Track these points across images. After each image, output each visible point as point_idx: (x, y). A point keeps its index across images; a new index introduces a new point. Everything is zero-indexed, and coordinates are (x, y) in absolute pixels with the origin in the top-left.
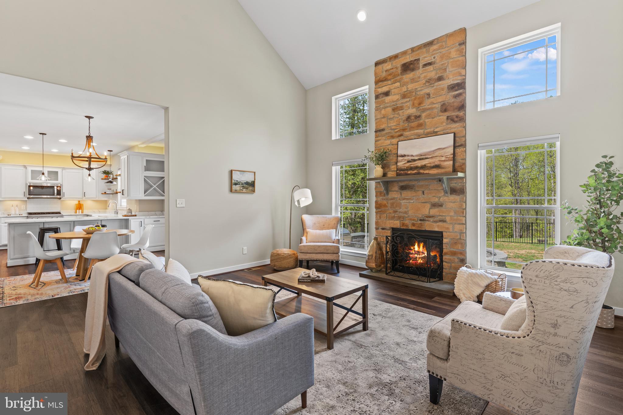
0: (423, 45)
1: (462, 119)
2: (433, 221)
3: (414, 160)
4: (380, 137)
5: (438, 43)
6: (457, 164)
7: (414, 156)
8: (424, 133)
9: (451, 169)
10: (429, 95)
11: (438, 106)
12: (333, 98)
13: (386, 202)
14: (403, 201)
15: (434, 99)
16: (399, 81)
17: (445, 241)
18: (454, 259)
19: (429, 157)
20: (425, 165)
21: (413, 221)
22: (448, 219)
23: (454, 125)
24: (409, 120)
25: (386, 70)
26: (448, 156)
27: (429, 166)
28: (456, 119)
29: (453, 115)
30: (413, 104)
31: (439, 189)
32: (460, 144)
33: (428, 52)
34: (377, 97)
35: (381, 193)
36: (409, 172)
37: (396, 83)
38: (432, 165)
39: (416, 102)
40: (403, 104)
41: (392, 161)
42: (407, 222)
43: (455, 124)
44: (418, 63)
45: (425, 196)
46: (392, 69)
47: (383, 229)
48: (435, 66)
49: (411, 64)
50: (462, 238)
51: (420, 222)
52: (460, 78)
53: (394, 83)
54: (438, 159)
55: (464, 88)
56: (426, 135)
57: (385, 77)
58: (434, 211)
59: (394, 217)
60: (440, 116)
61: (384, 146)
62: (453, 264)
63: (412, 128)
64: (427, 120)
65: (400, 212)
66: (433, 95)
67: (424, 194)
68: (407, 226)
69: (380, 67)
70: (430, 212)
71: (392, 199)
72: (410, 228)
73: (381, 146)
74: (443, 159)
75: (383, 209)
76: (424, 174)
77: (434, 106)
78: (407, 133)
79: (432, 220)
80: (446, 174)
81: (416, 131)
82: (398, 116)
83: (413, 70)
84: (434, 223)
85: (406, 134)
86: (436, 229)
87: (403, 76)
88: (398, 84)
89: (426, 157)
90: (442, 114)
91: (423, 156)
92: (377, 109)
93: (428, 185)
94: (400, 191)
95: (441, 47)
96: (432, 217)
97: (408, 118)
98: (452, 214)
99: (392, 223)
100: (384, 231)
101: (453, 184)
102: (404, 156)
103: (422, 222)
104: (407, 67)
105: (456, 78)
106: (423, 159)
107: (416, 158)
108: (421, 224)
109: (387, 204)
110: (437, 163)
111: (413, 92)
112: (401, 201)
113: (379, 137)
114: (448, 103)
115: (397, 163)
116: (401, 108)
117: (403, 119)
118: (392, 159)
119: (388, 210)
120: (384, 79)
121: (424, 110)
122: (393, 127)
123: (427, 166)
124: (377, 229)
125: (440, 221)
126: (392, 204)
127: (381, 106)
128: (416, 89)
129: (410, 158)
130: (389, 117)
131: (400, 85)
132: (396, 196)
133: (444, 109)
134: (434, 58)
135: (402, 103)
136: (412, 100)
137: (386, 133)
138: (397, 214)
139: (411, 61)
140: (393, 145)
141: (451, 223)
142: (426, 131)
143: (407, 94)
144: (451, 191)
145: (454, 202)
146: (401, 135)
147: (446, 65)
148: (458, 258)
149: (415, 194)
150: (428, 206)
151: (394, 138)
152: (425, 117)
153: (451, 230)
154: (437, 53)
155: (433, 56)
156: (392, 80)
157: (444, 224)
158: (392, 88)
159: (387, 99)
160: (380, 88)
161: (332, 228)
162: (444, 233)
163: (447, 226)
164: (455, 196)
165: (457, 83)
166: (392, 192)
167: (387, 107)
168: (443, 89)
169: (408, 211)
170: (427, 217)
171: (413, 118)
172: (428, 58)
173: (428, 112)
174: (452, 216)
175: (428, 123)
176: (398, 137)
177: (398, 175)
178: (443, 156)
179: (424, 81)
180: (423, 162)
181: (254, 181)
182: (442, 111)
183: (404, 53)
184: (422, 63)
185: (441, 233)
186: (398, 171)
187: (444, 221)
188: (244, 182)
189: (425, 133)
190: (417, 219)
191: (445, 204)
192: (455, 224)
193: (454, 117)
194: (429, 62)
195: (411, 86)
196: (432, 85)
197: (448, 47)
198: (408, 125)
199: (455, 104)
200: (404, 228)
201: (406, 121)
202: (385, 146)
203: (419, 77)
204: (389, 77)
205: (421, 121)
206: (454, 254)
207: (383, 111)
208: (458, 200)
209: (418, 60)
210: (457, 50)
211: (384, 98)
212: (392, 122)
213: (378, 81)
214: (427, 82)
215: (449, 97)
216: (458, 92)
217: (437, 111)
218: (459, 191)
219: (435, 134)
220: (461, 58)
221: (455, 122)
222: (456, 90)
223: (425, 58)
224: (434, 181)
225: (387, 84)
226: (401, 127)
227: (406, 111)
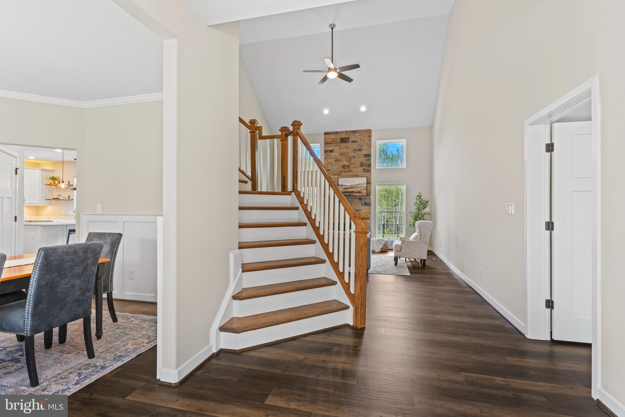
0: (351, 131)
1: (369, 171)
3: (348, 188)
5: (358, 133)
6: (368, 192)
9: (365, 194)
10: (354, 156)
11: (359, 163)
15: (357, 159)
19: (355, 187)
23: (366, 173)
25: (331, 138)
26: (364, 188)
28: (367, 171)
29: (366, 169)
30: (347, 160)
31: (360, 203)
32: (369, 182)
33: (354, 135)
34: (325, 152)
38: (357, 191)
44: (349, 140)
46: (335, 139)
48: (357, 143)
49: (346, 139)
50: (369, 226)
52: (369, 152)
53: (336, 147)
54: (359, 188)
55: (370, 157)
56: (353, 176)
57: (331, 142)
60: (359, 168)
63: (346, 172)
64: (353, 169)
66: (356, 157)
69: (328, 136)
74: (362, 189)
76: (353, 195)
77: (357, 162)
78: (343, 174)
80: (363, 196)
81: (348, 174)
82: (338, 164)
83: (346, 142)
87: (341, 144)
88: (338, 148)
89: (354, 187)
90: (361, 167)
91: (352, 186)
92: (325, 158)
95: (360, 135)
97: (344, 166)
101: (366, 201)
102: (342, 185)
104: (343, 140)
105: (367, 151)
106: (352, 188)
107: (349, 187)
110: (359, 191)
111: (346, 154)
114: (363, 162)
116: (340, 160)
117: (341, 166)
121: (352, 164)
122: (335, 170)
123: (354, 192)
128: (348, 152)
129: (346, 187)
130: (333, 164)
133: (362, 165)
134: (357, 139)
135: (340, 158)
136: (346, 157)
137: (331, 172)
139: (345, 137)
140: (335, 179)
142: (353, 174)
143: (343, 154)
144: (365, 204)
145: (366, 209)
146: (340, 174)
147: (363, 144)
151: (336, 175)
152: (352, 167)
154: (358, 137)
156: (335, 145)
158: (334, 149)
159: (332, 154)
160: (327, 147)
164: (366, 206)
165: (368, 154)
167: (332, 158)
168: (361, 155)
171: (346, 166)
172: (354, 138)
173: (354, 165)
175: (354, 170)
176: (338, 175)
179: (352, 149)
180: (352, 190)
182: (361, 166)
183: (342, 132)
184: (351, 140)
194: (355, 140)
195: (345, 150)
196: (356, 152)
197: (363, 136)
198: (343, 169)
199: (366, 163)
203: (349, 147)
204: (333, 143)
205: (350, 169)
207: (329, 160)
208: (368, 208)
209: (349, 138)
210: (368, 139)
211: (330, 153)
212: (334, 166)
213: (326, 143)
214: (353, 150)
215: (364, 160)
216: (368, 158)
217: (358, 165)
218: (368, 204)
219: (357, 176)
220: (369, 143)
221: (367, 172)
222: (367, 157)
223: (352, 138)
224: (357, 199)
225: (332, 146)
226: (340, 170)
227: (342, 162)
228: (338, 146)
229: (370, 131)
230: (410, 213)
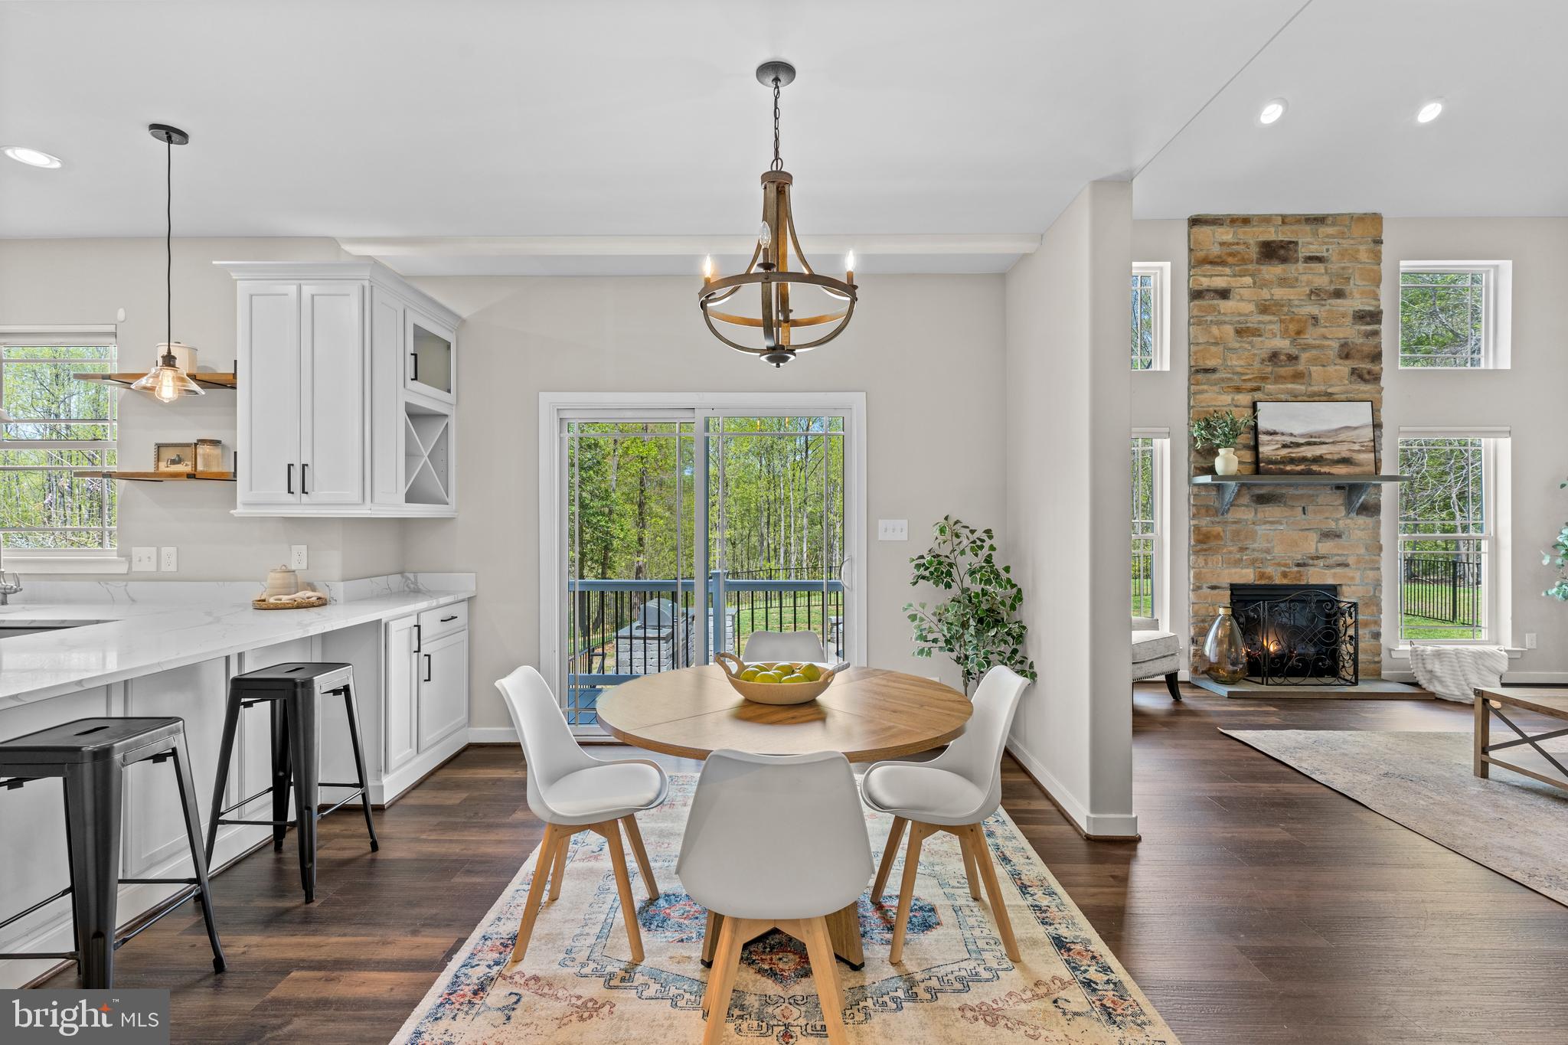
0: (1303, 217)
1: (1376, 378)
2: (1324, 566)
3: (1298, 445)
4: (1205, 384)
5: (1334, 224)
6: (1375, 459)
7: (1295, 436)
8: (1305, 393)
9: (1370, 469)
10: (1315, 318)
11: (1335, 345)
13: (1221, 530)
14: (1263, 527)
15: (1325, 329)
16: (1253, 275)
18: (1365, 633)
19: (1327, 441)
20: (1321, 457)
21: (1283, 568)
22: (1351, 560)
23: (1365, 387)
24: (1275, 360)
25: (1220, 240)
26: (1365, 444)
27: (1331, 460)
28: (1367, 377)
29: (1362, 368)
30: (1286, 330)
31: (1336, 503)
32: (1377, 422)
33: (1316, 234)
34: (1196, 295)
35: (1208, 508)
36: (1288, 468)
37: (1245, 276)
38: (1336, 457)
39: (1292, 327)
40: (1262, 326)
42: (1269, 570)
43: (1363, 385)
44: (1296, 251)
45: (1310, 516)
46: (1238, 244)
47: (1213, 588)
48: (1328, 266)
49: (1282, 247)
50: (1377, 594)
51: (1297, 569)
52: (1374, 303)
53: (1241, 276)
54: (1346, 446)
55: (1379, 322)
56: (1309, 396)
57: (1219, 257)
58: (1326, 547)
59: (1240, 561)
60: (1335, 364)
61: (1215, 406)
62: (1362, 645)
63: (1279, 379)
64: (1313, 369)
65: (1254, 550)
66: (1325, 322)
67: (1305, 514)
68: (1270, 578)
69: (1206, 230)
70: (1319, 548)
71: (1235, 523)
72: (1276, 582)
73: (1209, 406)
74: (1356, 447)
75: (1213, 544)
76: (1320, 473)
77: (1326, 343)
78: (1269, 386)
79: (1322, 565)
81: (1290, 386)
82: (1250, 348)
83: (1284, 260)
84: (1325, 569)
85: (1269, 389)
86: (1328, 581)
87: (1262, 267)
88: (1248, 280)
89: (1323, 440)
90: (1341, 361)
91: (1315, 437)
92: (1194, 321)
93: (1313, 496)
94: (1253, 505)
95: (1342, 236)
96: (1322, 558)
97: (1274, 356)
98: (1362, 551)
99: (1236, 573)
100: (1216, 592)
101: (1364, 498)
102: (1274, 433)
103: (1301, 569)
104: (1272, 252)
105: (1367, 300)
106: (1315, 444)
107: (1301, 440)
108: (1299, 572)
109: (1222, 534)
110: (1345, 454)
111: (1283, 306)
112: (1257, 528)
113: (1202, 384)
114: (1353, 343)
115: (1255, 447)
116: (1256, 333)
117: (1262, 356)
119: (1225, 546)
120: (1219, 260)
121: (1306, 348)
122: (1239, 369)
123: (1326, 459)
124: (1196, 588)
125: (1339, 565)
126: (1236, 533)
127: (1209, 318)
128: (1290, 300)
129: (1289, 439)
130: (1229, 346)
131: (1255, 283)
132: (1246, 518)
133: (1345, 352)
134: (1328, 250)
135: (1260, 322)
136: (1281, 321)
137: (1223, 380)
138: (1246, 555)
139: (1280, 241)
140: (1236, 406)
141: (1357, 569)
142: (1310, 389)
143: (1269, 305)
144: (1359, 508)
145: (1364, 529)
146: (1257, 389)
147: (1350, 271)
148: (1368, 633)
149: (1286, 514)
150: (1314, 537)
151: (1240, 392)
152: (1309, 361)
153: (1358, 581)
154: (1332, 243)
155: (1325, 247)
156: (1237, 269)
157: (1345, 570)
158: (1234, 285)
159: (1225, 305)
160: (1205, 276)
162: (1342, 587)
163: (1351, 575)
164: (1365, 518)
165: (1369, 311)
166: (1236, 509)
167: (1224, 322)
168: (1344, 315)
169: (1273, 547)
170: (1312, 558)
171: (1283, 357)
172: (1314, 247)
173: (1314, 352)
174: (1361, 555)
175: (1314, 375)
176: (1253, 391)
177: (1259, 472)
178: (1355, 443)
179: (1307, 290)
180: (1317, 451)
182: (1342, 357)
183: (1266, 220)
184: (1303, 252)
185: (1337, 588)
186: (1258, 465)
187: (1347, 565)
189: (1309, 393)
190: (1293, 562)
191: (1347, 533)
192: (1365, 569)
193: (1365, 371)
194: (1318, 254)
195: (1279, 293)
196: (1323, 302)
197: (1353, 239)
198: (1271, 369)
199: (1364, 348)
200: (1263, 582)
201: (1269, 361)
202: (1219, 406)
203: (1297, 280)
204: (1230, 260)
205: (1301, 367)
206: (1364, 624)
207: (1215, 330)
208: (1370, 527)
209: (1296, 243)
210: (1372, 251)
211: (1215, 302)
212: (1234, 356)
213: (1199, 261)
214: (1312, 292)
215: (1352, 333)
216: (1369, 328)
217: (1332, 354)
218: (1369, 509)
219: (1329, 397)
220: (1373, 267)
221: (1366, 381)
222: (1368, 324)
223: (1308, 243)
224: (1328, 488)
225: (1222, 273)
226: (1256, 372)
227: (1267, 340)
228: (1250, 275)
229: (1376, 219)
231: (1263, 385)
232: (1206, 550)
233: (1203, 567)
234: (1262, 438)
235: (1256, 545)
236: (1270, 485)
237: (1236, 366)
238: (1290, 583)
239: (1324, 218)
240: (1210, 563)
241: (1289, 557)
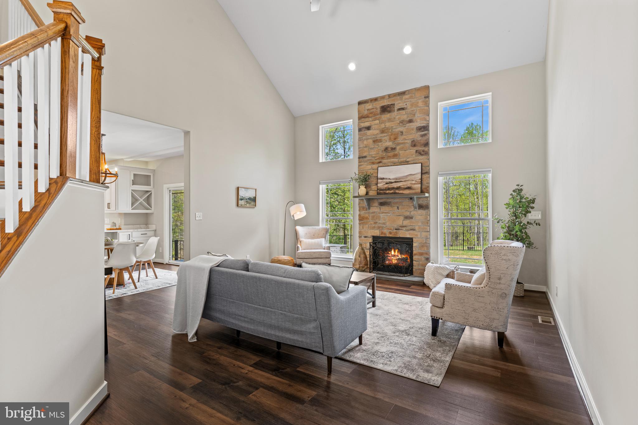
0: (397, 93)
1: (427, 153)
2: (405, 230)
3: (392, 183)
5: (409, 94)
6: (423, 187)
7: (391, 179)
9: (419, 191)
10: (402, 132)
11: (409, 142)
12: (320, 127)
13: (368, 216)
14: (382, 214)
15: (406, 136)
16: (378, 119)
17: (414, 245)
18: (422, 258)
19: (403, 180)
20: (400, 187)
21: (390, 230)
22: (417, 228)
24: (387, 151)
25: (368, 109)
26: (417, 181)
27: (403, 188)
28: (422, 153)
29: (420, 150)
30: (390, 139)
31: (410, 205)
32: (426, 172)
33: (401, 99)
34: (360, 130)
35: (363, 208)
36: (387, 192)
38: (405, 187)
39: (392, 137)
40: (382, 138)
41: (373, 182)
42: (385, 231)
43: (421, 156)
44: (394, 107)
45: (400, 210)
46: (373, 109)
47: (365, 237)
48: (407, 111)
49: (388, 107)
50: (427, 242)
51: (395, 231)
52: (425, 122)
53: (375, 121)
54: (409, 182)
55: (428, 130)
56: (400, 163)
57: (367, 115)
58: (406, 222)
59: (374, 227)
60: (410, 149)
61: (366, 170)
62: (421, 262)
63: (389, 157)
64: (400, 152)
65: (379, 223)
66: (405, 133)
67: (398, 209)
68: (385, 234)
69: (363, 106)
70: (403, 223)
71: (373, 213)
72: (388, 236)
73: (364, 170)
74: (414, 182)
75: (365, 221)
76: (399, 193)
77: (406, 141)
78: (385, 161)
80: (416, 194)
81: (392, 160)
82: (378, 147)
83: (390, 112)
86: (408, 236)
87: (382, 116)
88: (377, 122)
89: (401, 180)
90: (412, 148)
91: (398, 179)
92: (360, 140)
93: (401, 202)
94: (379, 206)
95: (411, 97)
96: (405, 227)
97: (386, 149)
98: (420, 224)
99: (373, 232)
100: (366, 238)
101: (421, 202)
102: (383, 179)
104: (385, 109)
105: (423, 122)
106: (398, 182)
107: (393, 181)
108: (396, 232)
109: (368, 217)
110: (409, 185)
111: (390, 129)
112: (380, 215)
113: (362, 162)
114: (416, 140)
115: (377, 184)
116: (380, 141)
117: (382, 149)
118: (373, 180)
119: (370, 221)
120: (366, 116)
121: (398, 144)
122: (373, 156)
123: (402, 188)
124: (360, 237)
125: (411, 230)
126: (373, 217)
127: (364, 138)
128: (392, 127)
129: (388, 181)
130: (370, 147)
131: (379, 122)
132: (376, 211)
133: (414, 144)
134: (406, 105)
135: (381, 137)
136: (389, 136)
137: (368, 160)
138: (377, 225)
139: (388, 105)
140: (373, 169)
141: (419, 231)
142: (400, 160)
143: (385, 130)
144: (419, 207)
145: (421, 215)
146: (380, 162)
147: (415, 111)
148: (424, 258)
149: (391, 209)
150: (402, 218)
151: (374, 164)
152: (399, 149)
153: (419, 236)
154: (408, 102)
155: (406, 103)
156: (373, 118)
157: (414, 232)
158: (372, 124)
159: (369, 132)
160: (362, 123)
161: (322, 238)
162: (414, 238)
163: (416, 234)
164: (422, 210)
165: (423, 126)
166: (373, 207)
167: (369, 139)
168: (413, 129)
169: (386, 222)
170: (401, 227)
171: (390, 149)
172: (401, 104)
173: (401, 146)
174: (420, 226)
175: (401, 154)
176: (377, 163)
177: (378, 194)
178: (413, 180)
179: (398, 122)
180: (398, 185)
181: (255, 197)
182: (412, 146)
183: (383, 98)
184: (397, 107)
185: (412, 239)
186: (378, 191)
187: (415, 230)
188: (247, 197)
189: (399, 162)
190: (394, 228)
191: (414, 217)
192: (422, 231)
193: (421, 151)
194: (402, 107)
195: (388, 124)
196: (405, 125)
197: (416, 98)
198: (386, 154)
199: (422, 141)
200: (383, 236)
201: (384, 151)
202: (368, 170)
203: (395, 118)
204: (370, 115)
205: (396, 152)
206: (421, 254)
207: (366, 142)
208: (424, 214)
209: (394, 104)
210: (423, 102)
211: (366, 131)
212: (373, 151)
213: (361, 117)
214: (400, 122)
215: (417, 136)
216: (423, 133)
217: (408, 145)
218: (424, 207)
219: (407, 163)
220: (426, 108)
221: (422, 155)
222: (423, 131)
223: (399, 104)
224: (407, 199)
225: (369, 121)
226: (380, 156)
227: (384, 143)
228: (378, 120)
229: (426, 88)
230: (498, 222)
231: (383, 160)
232: (363, 223)
233: (362, 229)
234: (379, 181)
235: (380, 222)
236: (385, 198)
237: (373, 154)
238: (393, 236)
239: (404, 92)
240: (364, 228)
241: (392, 226)
